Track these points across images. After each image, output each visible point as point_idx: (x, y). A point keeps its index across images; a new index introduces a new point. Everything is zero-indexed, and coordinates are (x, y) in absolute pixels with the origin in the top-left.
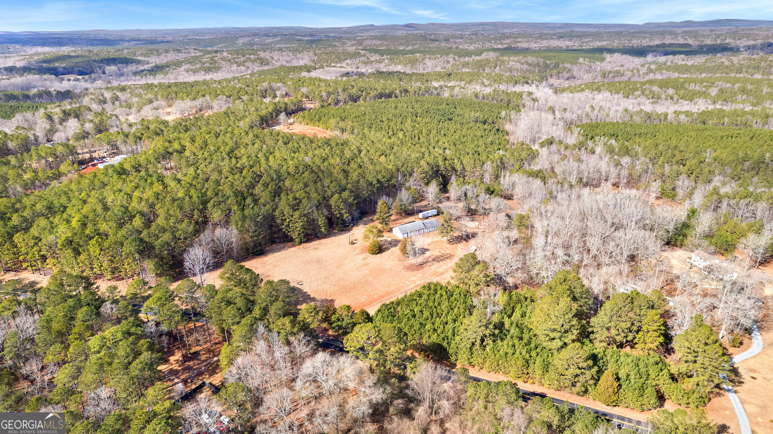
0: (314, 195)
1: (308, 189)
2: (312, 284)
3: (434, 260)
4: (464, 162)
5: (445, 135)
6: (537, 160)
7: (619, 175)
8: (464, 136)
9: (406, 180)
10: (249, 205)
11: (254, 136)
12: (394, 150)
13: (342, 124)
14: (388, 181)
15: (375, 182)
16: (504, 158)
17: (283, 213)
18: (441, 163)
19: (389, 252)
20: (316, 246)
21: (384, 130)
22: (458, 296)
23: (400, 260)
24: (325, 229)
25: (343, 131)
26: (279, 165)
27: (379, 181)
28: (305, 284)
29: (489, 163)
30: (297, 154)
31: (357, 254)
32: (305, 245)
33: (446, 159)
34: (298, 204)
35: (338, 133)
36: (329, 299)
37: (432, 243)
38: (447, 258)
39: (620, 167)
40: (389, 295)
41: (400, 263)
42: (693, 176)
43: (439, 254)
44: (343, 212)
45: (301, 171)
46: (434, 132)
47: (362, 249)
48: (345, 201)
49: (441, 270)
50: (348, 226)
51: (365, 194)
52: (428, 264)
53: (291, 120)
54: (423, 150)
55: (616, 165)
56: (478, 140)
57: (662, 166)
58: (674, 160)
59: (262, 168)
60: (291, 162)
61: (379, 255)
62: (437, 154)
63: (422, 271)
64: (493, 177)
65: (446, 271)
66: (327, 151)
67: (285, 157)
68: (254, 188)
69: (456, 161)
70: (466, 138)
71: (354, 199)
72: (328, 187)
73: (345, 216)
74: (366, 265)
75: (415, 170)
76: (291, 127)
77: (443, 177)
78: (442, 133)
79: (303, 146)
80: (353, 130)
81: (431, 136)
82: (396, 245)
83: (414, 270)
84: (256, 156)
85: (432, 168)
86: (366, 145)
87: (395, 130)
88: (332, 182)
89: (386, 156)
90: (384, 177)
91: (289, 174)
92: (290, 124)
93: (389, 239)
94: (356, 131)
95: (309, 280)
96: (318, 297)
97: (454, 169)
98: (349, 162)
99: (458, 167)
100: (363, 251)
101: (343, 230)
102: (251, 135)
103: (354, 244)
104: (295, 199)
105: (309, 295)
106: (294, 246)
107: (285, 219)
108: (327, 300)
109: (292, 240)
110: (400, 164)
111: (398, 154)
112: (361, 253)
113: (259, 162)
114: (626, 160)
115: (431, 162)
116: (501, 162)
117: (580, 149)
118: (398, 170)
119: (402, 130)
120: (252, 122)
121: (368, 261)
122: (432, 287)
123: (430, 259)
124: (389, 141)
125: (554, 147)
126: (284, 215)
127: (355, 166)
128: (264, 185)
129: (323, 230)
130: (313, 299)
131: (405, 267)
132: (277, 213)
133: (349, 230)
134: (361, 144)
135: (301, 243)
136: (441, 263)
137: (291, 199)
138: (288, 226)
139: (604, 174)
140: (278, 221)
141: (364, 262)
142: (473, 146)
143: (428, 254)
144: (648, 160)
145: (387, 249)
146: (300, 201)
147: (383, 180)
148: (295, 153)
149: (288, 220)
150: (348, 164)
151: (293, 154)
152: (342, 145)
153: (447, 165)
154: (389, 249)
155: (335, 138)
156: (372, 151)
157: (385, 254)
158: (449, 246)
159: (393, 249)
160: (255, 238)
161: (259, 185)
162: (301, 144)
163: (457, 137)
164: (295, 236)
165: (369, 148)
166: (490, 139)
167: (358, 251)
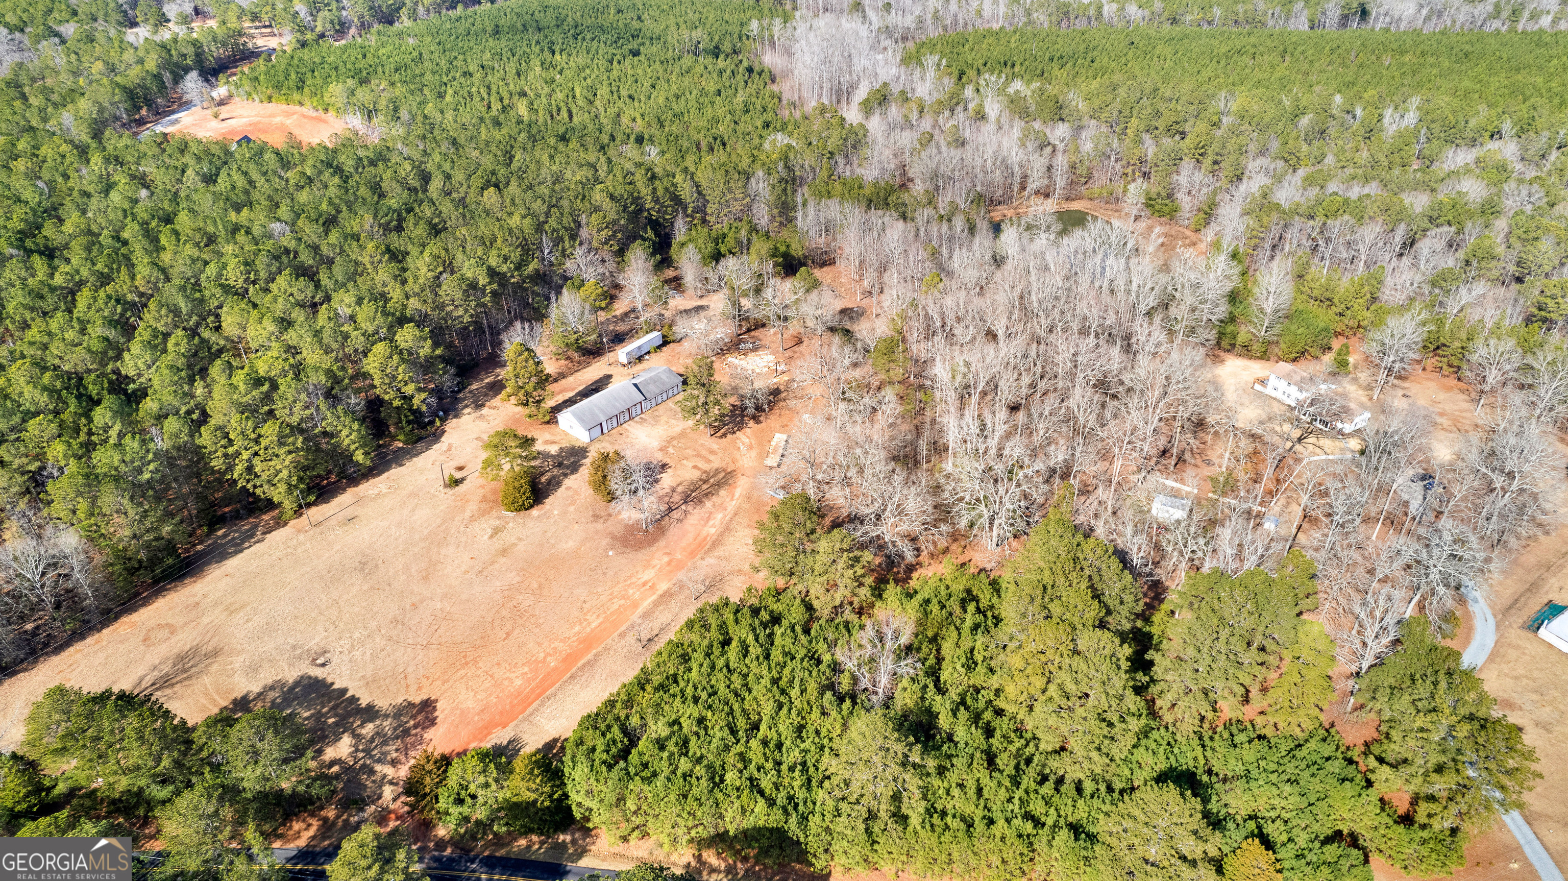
0: (312, 356)
1: (291, 336)
2: (357, 654)
3: (686, 500)
4: (701, 178)
5: (631, 97)
6: (866, 152)
7: (1049, 168)
8: (677, 97)
9: (564, 254)
10: (107, 428)
11: (107, 160)
12: (515, 165)
13: (363, 95)
14: (519, 267)
15: (483, 280)
16: (791, 155)
17: (226, 435)
18: (644, 190)
19: (561, 491)
20: (349, 512)
21: (476, 99)
22: (788, 641)
23: (596, 517)
24: (366, 454)
25: (370, 114)
26: (194, 261)
27: (492, 273)
28: (335, 660)
29: (760, 173)
30: (245, 212)
31: (473, 519)
32: (315, 513)
33: (654, 177)
34: (267, 398)
35: (356, 121)
36: (417, 700)
37: (670, 440)
38: (719, 485)
39: (1049, 150)
40: (588, 648)
41: (599, 526)
42: (1207, 162)
43: (695, 475)
44: (409, 389)
45: (263, 275)
46: (604, 91)
47: (484, 499)
48: (408, 357)
49: (712, 530)
50: (432, 423)
51: (463, 314)
52: (675, 515)
53: (221, 91)
54: (591, 157)
55: (1042, 147)
56: (712, 103)
57: (1138, 141)
58: (1161, 124)
59: (139, 281)
60: (229, 249)
61: (535, 512)
62: (629, 166)
63: (662, 543)
64: (775, 211)
65: (727, 529)
66: (332, 191)
67: (210, 229)
68: (119, 357)
69: (679, 178)
70: (682, 100)
71: (436, 345)
72: (352, 318)
73: (416, 402)
74: (504, 552)
75: (583, 219)
76: (224, 111)
77: (655, 225)
78: (624, 93)
79: (260, 181)
80: (396, 110)
81: (598, 103)
82: (574, 468)
83: (639, 545)
84: (117, 238)
85: (625, 208)
86: (437, 158)
87: (506, 96)
88: (359, 301)
89: (496, 186)
90: (506, 259)
91: (227, 289)
92: (221, 103)
93: (554, 450)
94: (404, 114)
95: (345, 643)
96: (383, 703)
97: (677, 200)
98: (401, 220)
99: (686, 192)
100: (489, 503)
101: (420, 439)
102: (96, 160)
103: (457, 482)
104: (258, 382)
105: (354, 699)
106: (280, 523)
107: (238, 454)
108: (411, 705)
109: (270, 505)
110: (538, 206)
111: (530, 177)
112: (484, 513)
113: (127, 258)
114: (1060, 132)
115: (619, 191)
116: (787, 167)
117: (952, 111)
118: (539, 228)
119: (523, 94)
120: (101, 110)
121: (508, 537)
122: (713, 621)
123: (677, 498)
124: (498, 135)
125: (894, 111)
126: (231, 442)
127: (420, 231)
128: (150, 345)
129: (359, 457)
130: (370, 713)
131: (614, 538)
132: (206, 438)
133: (437, 436)
134: (425, 153)
135: (298, 513)
136: (708, 504)
137: (242, 387)
138: (250, 469)
139: (1016, 169)
140: (217, 463)
141: (497, 544)
142: (703, 123)
143: (667, 480)
144: (1104, 129)
145: (554, 484)
146: (274, 386)
147: (504, 268)
148: (238, 208)
149: (245, 455)
150: (399, 229)
151: (233, 216)
152: (373, 163)
153: (660, 192)
154: (559, 484)
155: (348, 143)
156: (459, 176)
157: (553, 503)
158: (714, 444)
159: (571, 482)
160: (148, 537)
161: (136, 347)
162: (255, 175)
163: (661, 100)
164: (278, 494)
165: (447, 167)
166: (740, 98)
167: (472, 508)
